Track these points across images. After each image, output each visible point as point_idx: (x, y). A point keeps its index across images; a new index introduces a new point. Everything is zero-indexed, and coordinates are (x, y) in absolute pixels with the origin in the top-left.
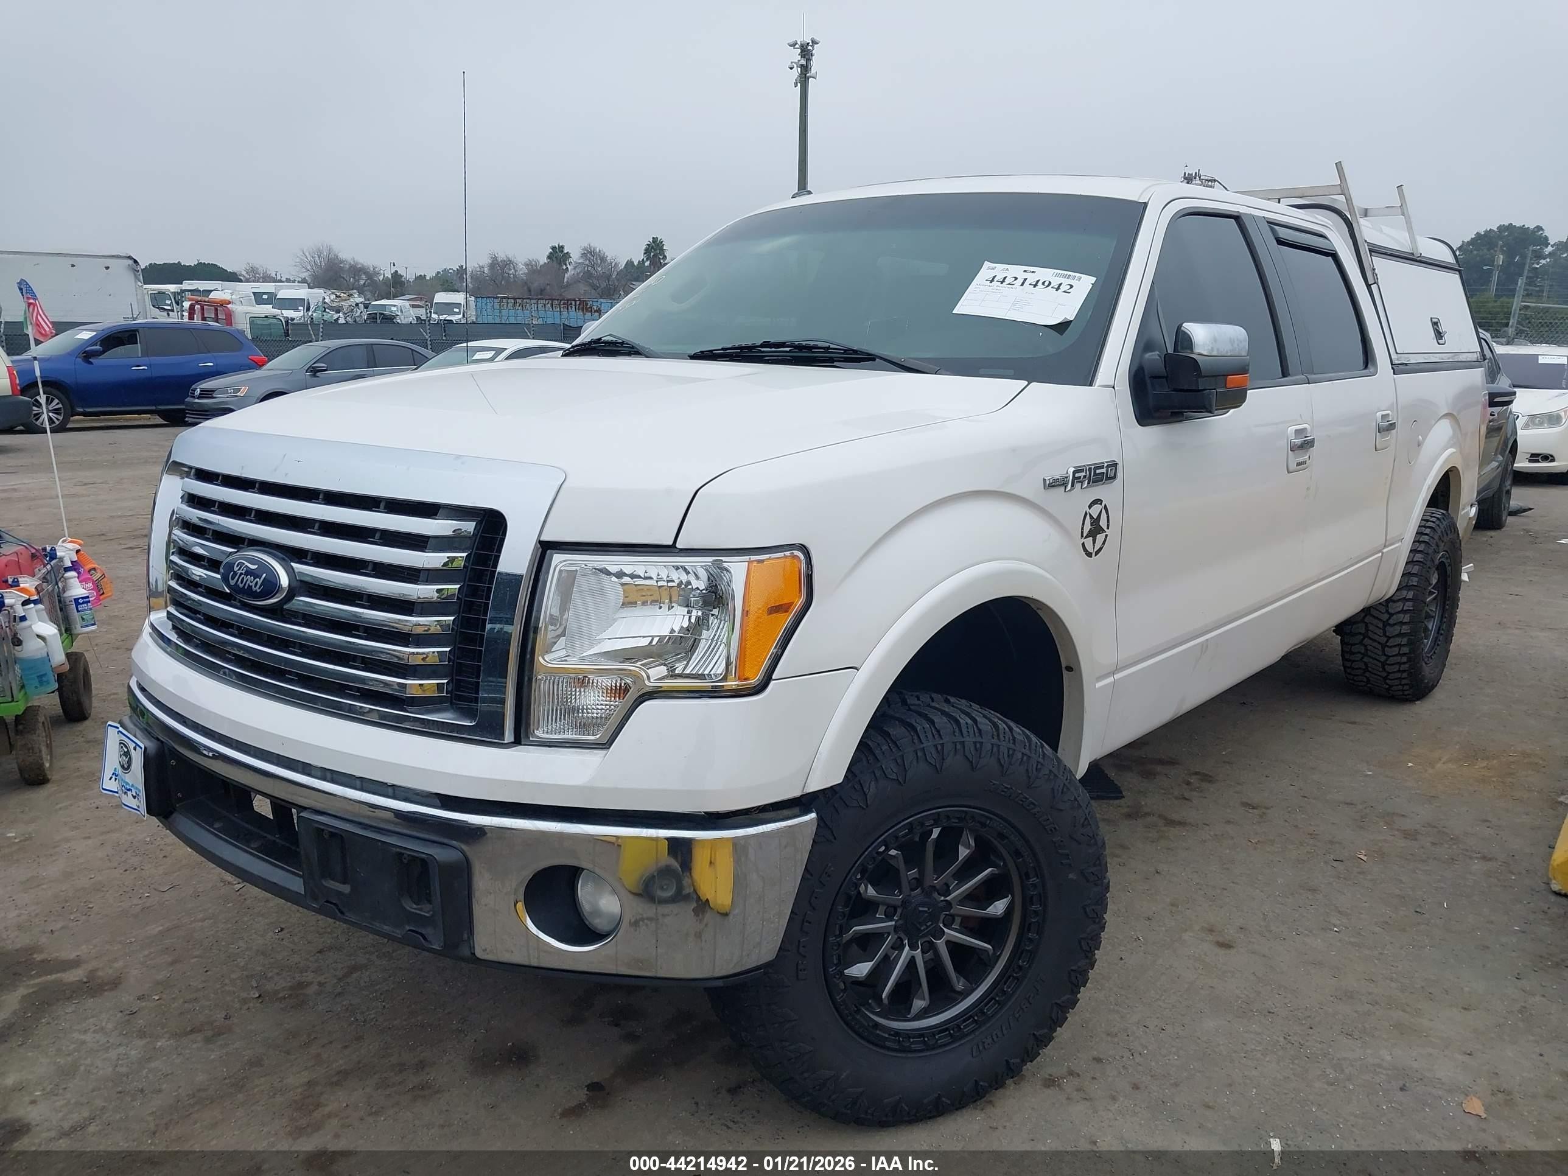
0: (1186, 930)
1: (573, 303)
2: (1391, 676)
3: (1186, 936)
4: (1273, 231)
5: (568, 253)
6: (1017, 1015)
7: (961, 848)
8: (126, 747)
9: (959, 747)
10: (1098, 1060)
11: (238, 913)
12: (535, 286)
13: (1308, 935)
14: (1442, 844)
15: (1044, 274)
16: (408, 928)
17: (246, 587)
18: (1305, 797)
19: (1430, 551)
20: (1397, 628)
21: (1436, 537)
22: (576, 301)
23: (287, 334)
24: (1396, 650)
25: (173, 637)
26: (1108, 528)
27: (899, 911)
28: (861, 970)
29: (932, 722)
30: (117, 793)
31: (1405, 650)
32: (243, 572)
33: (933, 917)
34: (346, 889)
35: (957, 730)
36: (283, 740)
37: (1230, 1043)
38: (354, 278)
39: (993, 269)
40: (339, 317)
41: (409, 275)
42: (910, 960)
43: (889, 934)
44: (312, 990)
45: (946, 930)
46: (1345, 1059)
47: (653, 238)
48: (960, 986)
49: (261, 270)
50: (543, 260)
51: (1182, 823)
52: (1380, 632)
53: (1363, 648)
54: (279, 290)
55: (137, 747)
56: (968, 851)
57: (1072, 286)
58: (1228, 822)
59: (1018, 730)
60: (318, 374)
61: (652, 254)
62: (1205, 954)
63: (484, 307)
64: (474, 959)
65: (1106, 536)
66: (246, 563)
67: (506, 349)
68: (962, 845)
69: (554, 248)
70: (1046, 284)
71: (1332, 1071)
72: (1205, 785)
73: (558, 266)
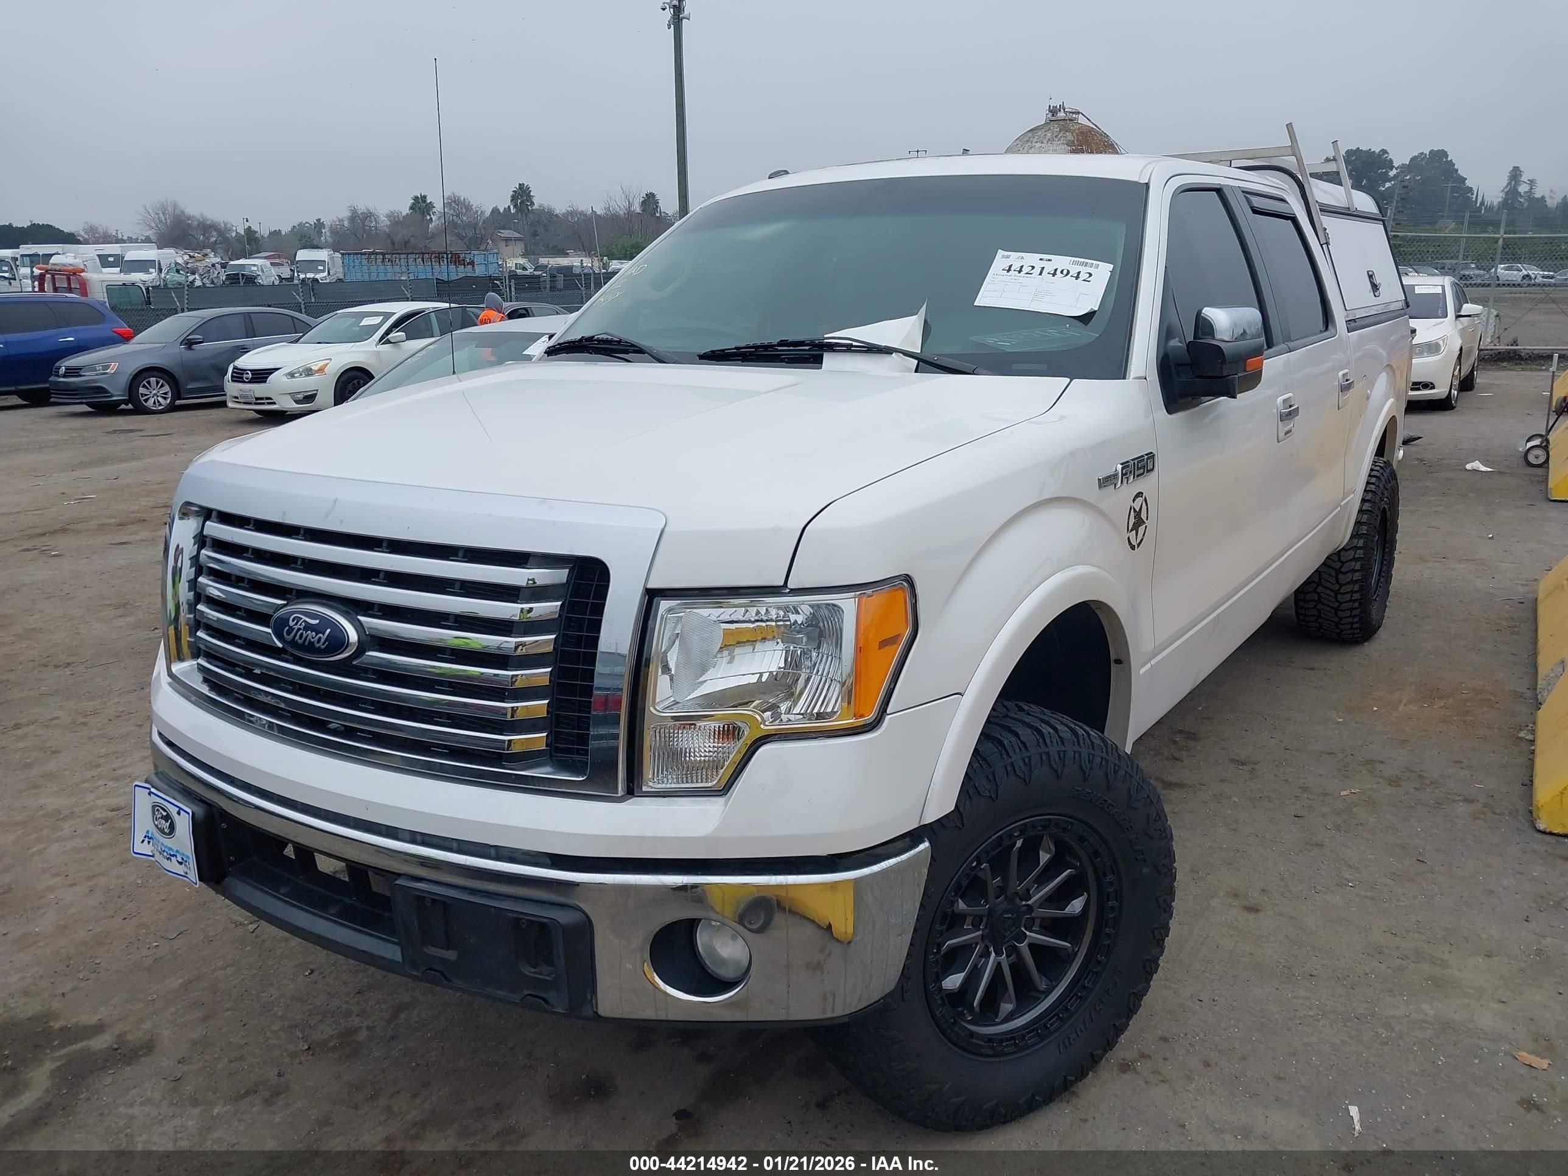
0: (1212, 897)
1: (445, 256)
2: (1345, 621)
3: (1214, 902)
4: (1249, 201)
5: (430, 202)
6: (1098, 1009)
7: (1041, 853)
8: (165, 810)
9: (1044, 757)
10: (1165, 1040)
11: (259, 956)
12: (398, 238)
13: (1327, 893)
14: (1425, 789)
15: (1061, 262)
16: (526, 992)
17: (306, 644)
18: (1288, 749)
19: (1377, 500)
20: (1350, 575)
21: (1381, 486)
22: (447, 254)
23: (149, 303)
24: (1348, 597)
25: (205, 689)
26: (1147, 519)
27: (985, 919)
28: (953, 982)
29: (1017, 735)
30: (153, 856)
31: (1357, 596)
32: (302, 627)
33: (1016, 923)
34: (451, 955)
35: (1041, 741)
36: (367, 805)
37: (1283, 1011)
38: (204, 235)
39: (1008, 257)
40: (195, 279)
41: (264, 231)
42: (997, 966)
43: (977, 944)
44: (362, 1035)
45: (1028, 933)
46: (1393, 1017)
47: (520, 184)
48: (1043, 986)
49: (101, 230)
50: (406, 211)
51: (1179, 785)
52: (1333, 580)
53: (1316, 595)
54: (126, 252)
55: (181, 811)
56: (1049, 856)
57: (1091, 275)
58: (1222, 781)
59: (1094, 734)
60: (194, 346)
61: (519, 201)
62: (1236, 920)
63: (352, 264)
64: (597, 1017)
65: (1146, 527)
66: (304, 618)
67: (395, 313)
68: (1043, 850)
69: (416, 198)
70: (1065, 272)
71: (1383, 1031)
72: (1191, 743)
73: (421, 216)
